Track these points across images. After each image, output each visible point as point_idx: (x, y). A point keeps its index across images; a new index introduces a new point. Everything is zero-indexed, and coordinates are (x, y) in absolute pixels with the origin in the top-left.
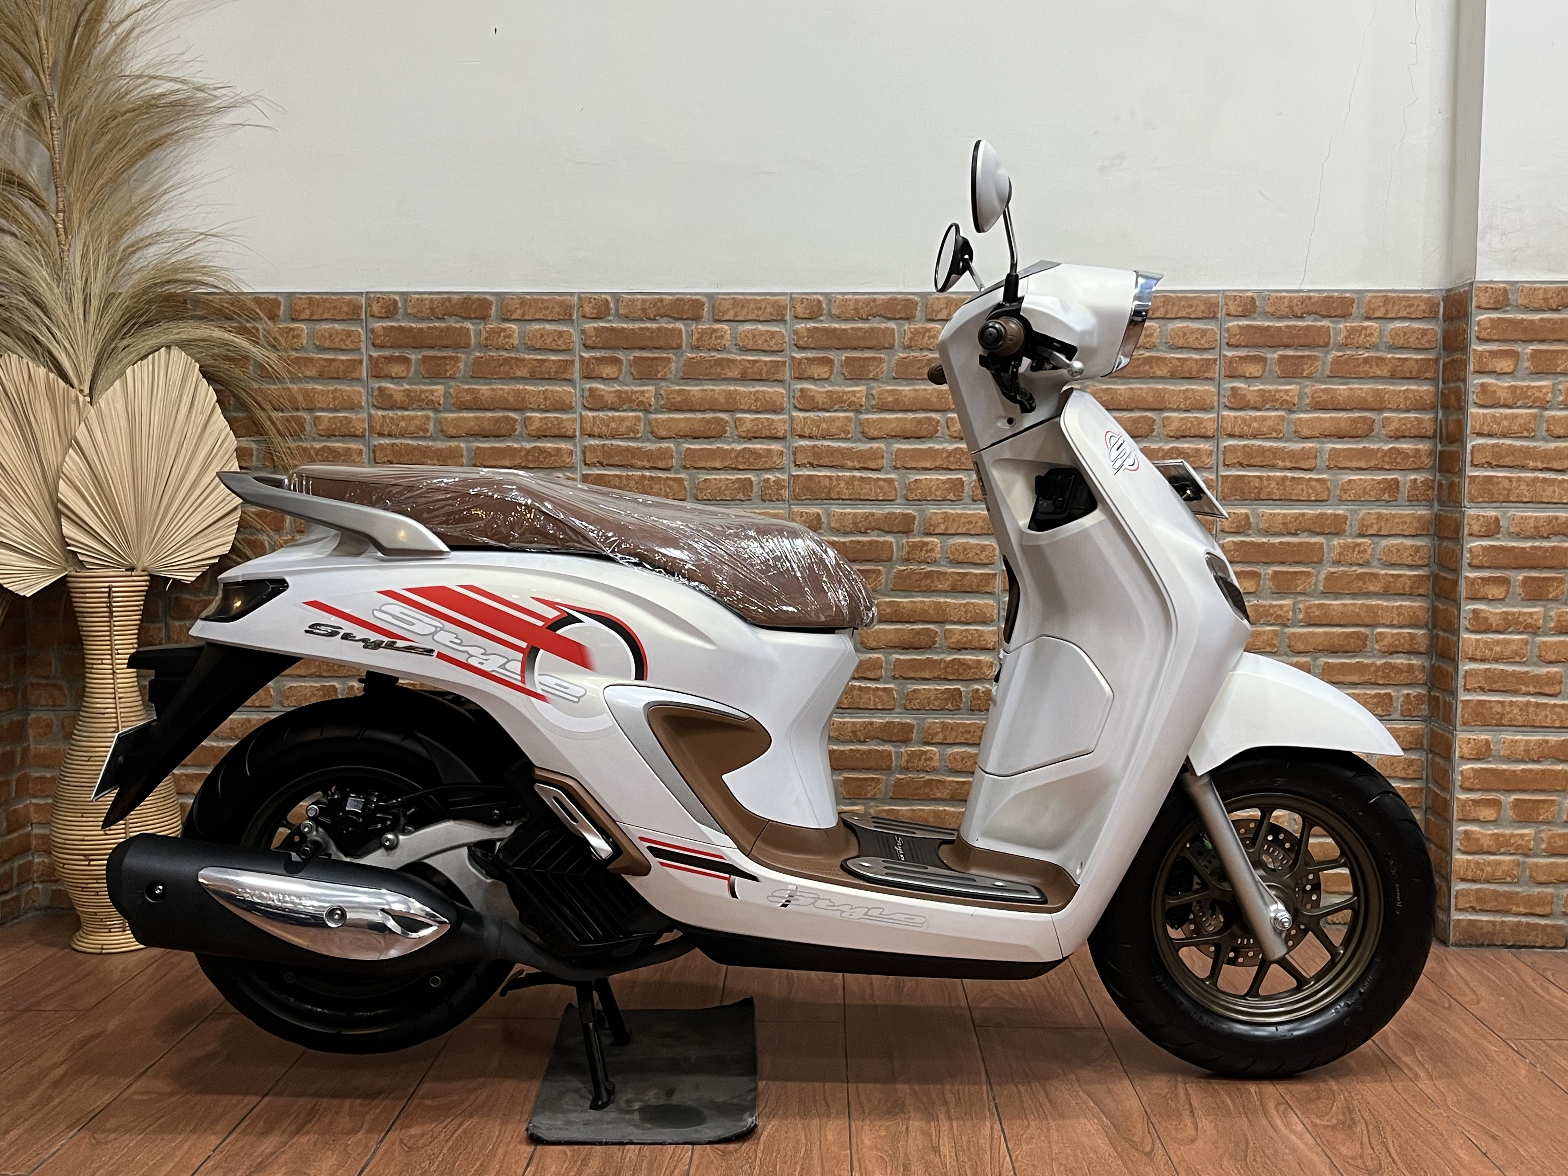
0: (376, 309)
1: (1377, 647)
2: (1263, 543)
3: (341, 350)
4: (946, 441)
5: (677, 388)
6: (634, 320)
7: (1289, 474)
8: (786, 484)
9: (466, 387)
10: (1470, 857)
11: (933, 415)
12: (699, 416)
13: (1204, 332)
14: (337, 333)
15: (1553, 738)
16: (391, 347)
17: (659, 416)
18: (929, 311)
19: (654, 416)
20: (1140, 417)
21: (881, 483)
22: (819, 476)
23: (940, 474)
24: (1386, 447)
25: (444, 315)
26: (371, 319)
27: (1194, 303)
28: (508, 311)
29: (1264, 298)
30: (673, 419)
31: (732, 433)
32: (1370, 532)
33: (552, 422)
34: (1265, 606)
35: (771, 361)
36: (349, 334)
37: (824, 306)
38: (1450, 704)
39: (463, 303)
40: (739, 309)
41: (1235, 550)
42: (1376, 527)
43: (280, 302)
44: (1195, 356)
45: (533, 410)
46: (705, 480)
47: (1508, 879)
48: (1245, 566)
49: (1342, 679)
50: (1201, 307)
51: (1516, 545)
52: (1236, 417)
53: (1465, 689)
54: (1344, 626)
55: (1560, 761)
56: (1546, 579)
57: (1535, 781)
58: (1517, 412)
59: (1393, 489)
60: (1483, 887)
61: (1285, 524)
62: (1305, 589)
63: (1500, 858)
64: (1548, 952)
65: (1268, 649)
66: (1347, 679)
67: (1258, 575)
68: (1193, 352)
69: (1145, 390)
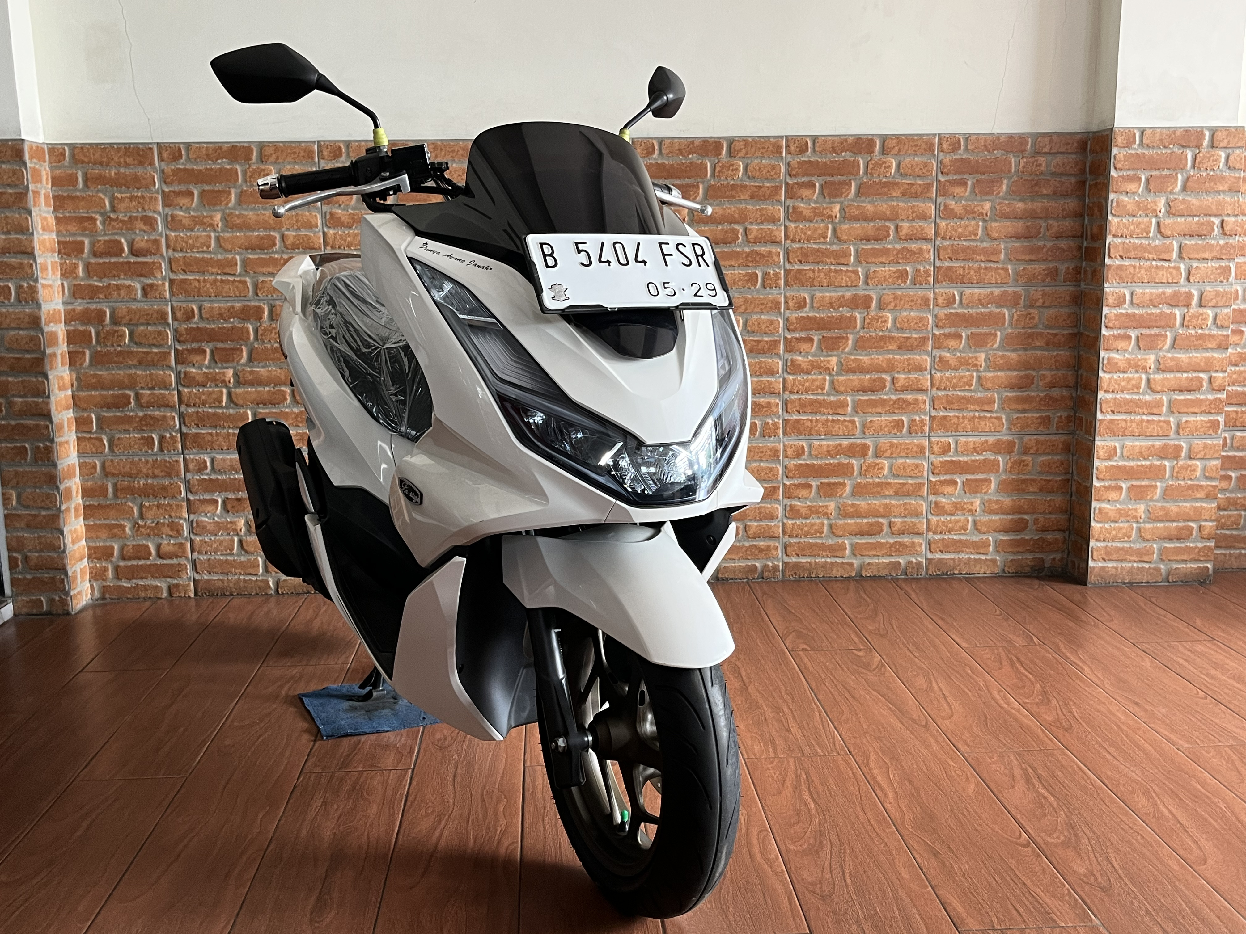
0: (325, 153)
1: (1041, 384)
2: (964, 314)
7: (983, 265)
10: (1101, 525)
11: (736, 227)
13: (926, 165)
15: (1158, 443)
18: (732, 150)
20: (882, 226)
24: (1049, 244)
26: (322, 161)
27: (919, 143)
29: (967, 138)
32: (1038, 304)
34: (964, 358)
37: (656, 147)
38: (1091, 422)
41: (946, 319)
42: (1041, 301)
43: (252, 150)
44: (919, 182)
47: (1126, 539)
48: (952, 330)
49: (1017, 406)
50: (924, 146)
51: (1136, 312)
52: (947, 225)
53: (1102, 411)
54: (1019, 370)
55: (1162, 458)
56: (1156, 335)
57: (1145, 472)
58: (1140, 220)
59: (1053, 274)
60: (1110, 544)
61: (979, 300)
62: (993, 345)
63: (1121, 525)
64: (1151, 585)
65: (967, 388)
66: (1020, 407)
67: (961, 336)
68: (918, 179)
69: (885, 206)
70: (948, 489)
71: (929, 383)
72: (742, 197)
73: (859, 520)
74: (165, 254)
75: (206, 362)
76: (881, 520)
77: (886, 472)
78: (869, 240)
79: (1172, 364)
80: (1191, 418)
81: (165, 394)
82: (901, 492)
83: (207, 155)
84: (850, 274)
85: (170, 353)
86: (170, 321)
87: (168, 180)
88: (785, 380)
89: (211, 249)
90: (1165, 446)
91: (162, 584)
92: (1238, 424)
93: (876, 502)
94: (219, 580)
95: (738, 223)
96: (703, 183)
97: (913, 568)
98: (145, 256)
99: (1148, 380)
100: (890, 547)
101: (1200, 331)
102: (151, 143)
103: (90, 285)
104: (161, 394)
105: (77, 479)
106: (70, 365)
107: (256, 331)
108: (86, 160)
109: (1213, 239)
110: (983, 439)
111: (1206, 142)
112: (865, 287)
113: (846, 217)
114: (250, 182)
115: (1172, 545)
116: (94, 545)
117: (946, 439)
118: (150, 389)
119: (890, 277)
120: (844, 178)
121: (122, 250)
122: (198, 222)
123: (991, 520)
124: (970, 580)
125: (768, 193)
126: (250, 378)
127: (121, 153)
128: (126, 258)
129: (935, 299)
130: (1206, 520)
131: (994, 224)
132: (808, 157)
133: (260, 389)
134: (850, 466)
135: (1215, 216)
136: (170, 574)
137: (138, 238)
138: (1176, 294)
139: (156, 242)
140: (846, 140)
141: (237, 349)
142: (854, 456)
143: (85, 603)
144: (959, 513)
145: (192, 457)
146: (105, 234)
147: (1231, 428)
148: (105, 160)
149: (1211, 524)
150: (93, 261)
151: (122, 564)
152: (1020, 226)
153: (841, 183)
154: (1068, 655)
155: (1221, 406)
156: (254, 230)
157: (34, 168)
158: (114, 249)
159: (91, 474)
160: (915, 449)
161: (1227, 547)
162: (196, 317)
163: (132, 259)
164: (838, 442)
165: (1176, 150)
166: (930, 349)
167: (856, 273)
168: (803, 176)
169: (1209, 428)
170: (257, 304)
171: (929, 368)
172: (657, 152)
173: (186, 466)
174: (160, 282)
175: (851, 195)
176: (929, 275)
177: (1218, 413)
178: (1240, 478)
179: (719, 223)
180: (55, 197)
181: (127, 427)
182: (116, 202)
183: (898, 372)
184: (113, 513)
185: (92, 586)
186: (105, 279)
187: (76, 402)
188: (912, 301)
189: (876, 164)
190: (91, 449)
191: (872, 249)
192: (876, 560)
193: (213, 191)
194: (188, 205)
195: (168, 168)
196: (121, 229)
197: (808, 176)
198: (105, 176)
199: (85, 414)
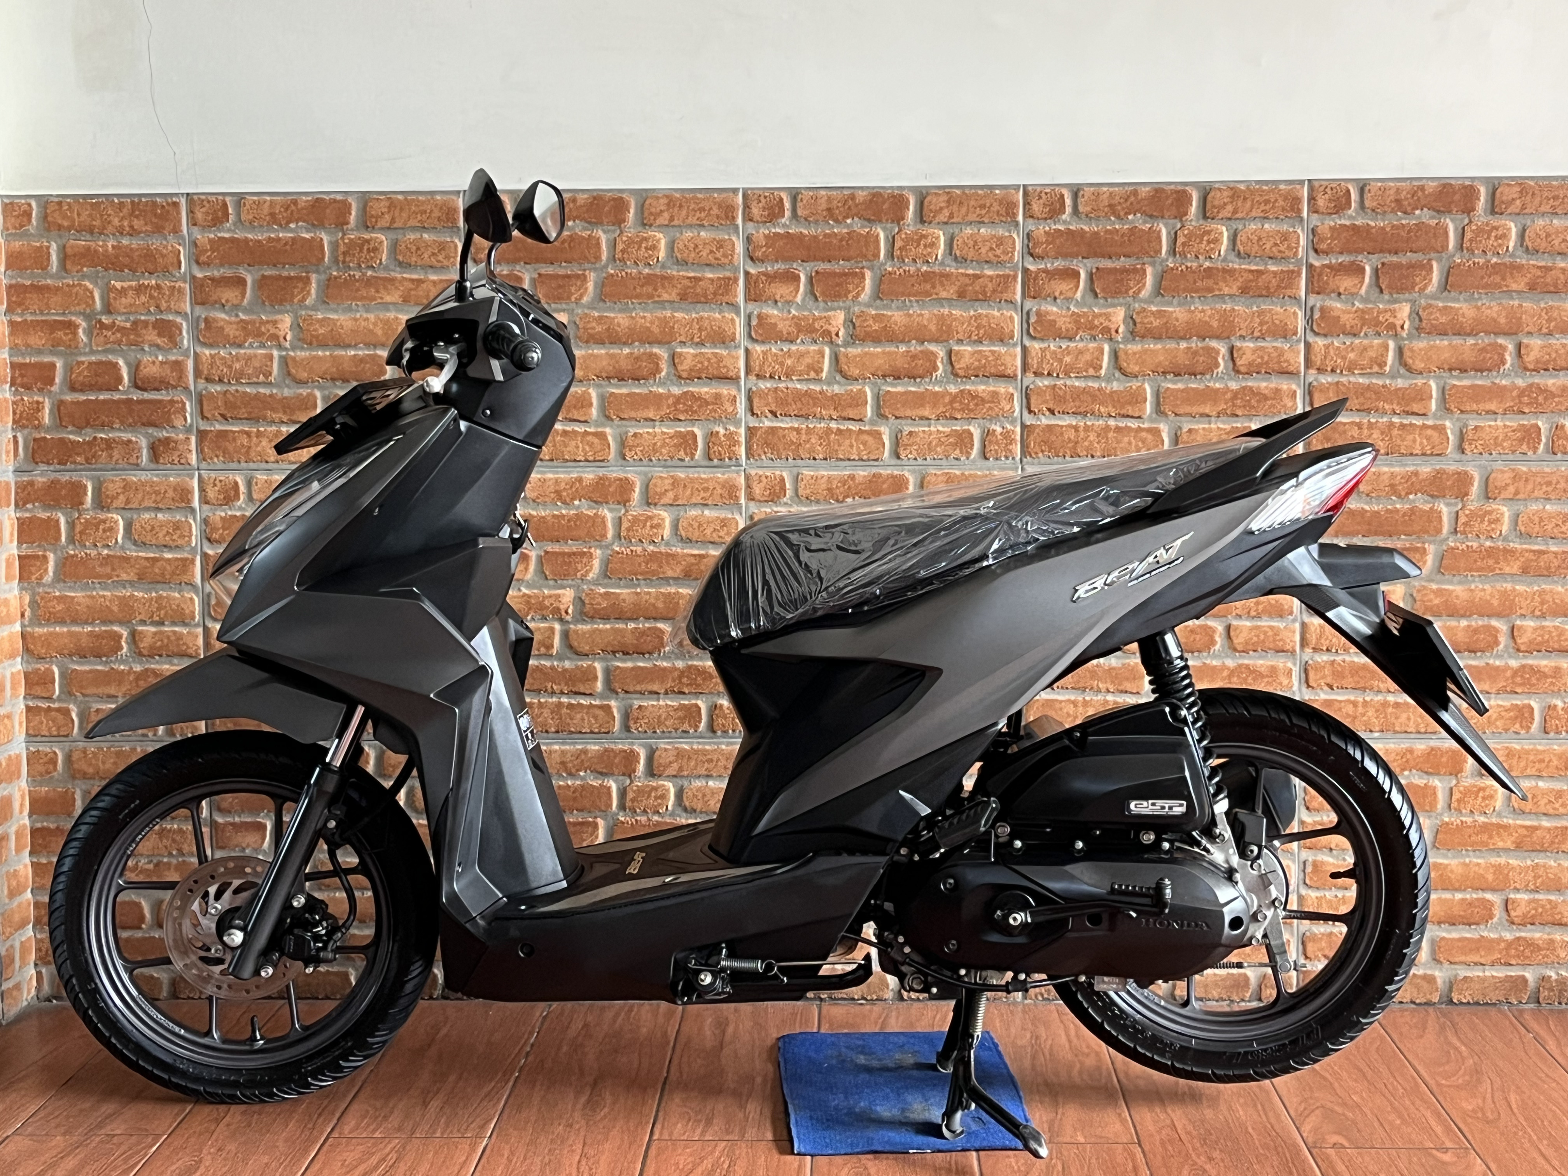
3: (431, 267)
4: (1231, 379)
5: (873, 312)
6: (816, 222)
8: (1018, 438)
9: (596, 314)
11: (1214, 344)
12: (903, 348)
14: (427, 246)
17: (849, 349)
18: (1208, 206)
19: (842, 349)
20: (1490, 345)
21: (1144, 434)
22: (1062, 427)
23: (1224, 423)
28: (651, 214)
30: (866, 353)
31: (945, 371)
33: (709, 360)
35: (998, 276)
36: (441, 246)
37: (1068, 202)
39: (592, 203)
40: (955, 208)
43: (349, 207)
44: (1562, 265)
45: (683, 343)
46: (911, 433)
68: (1559, 258)
69: (1496, 309)
72: (1226, 290)
74: (192, 388)
76: (1488, 896)
77: (1498, 804)
78: (1466, 371)
81: (181, 634)
82: (1527, 843)
83: (272, 215)
84: (1429, 432)
85: (193, 561)
86: (196, 504)
87: (203, 258)
88: (1304, 625)
89: (272, 379)
93: (1480, 861)
95: (1218, 337)
96: (1153, 264)
97: (1551, 989)
98: (157, 390)
100: (1507, 949)
102: (177, 195)
103: (62, 440)
104: (174, 632)
105: (23, 783)
106: (21, 579)
108: (66, 224)
112: (1458, 456)
113: (1421, 328)
114: (344, 262)
118: (154, 623)
119: (1506, 437)
120: (1419, 256)
121: (120, 380)
122: (251, 331)
125: (1274, 282)
127: (125, 212)
128: (124, 392)
132: (1350, 217)
134: (1429, 792)
137: (146, 359)
139: (178, 366)
142: (1437, 774)
143: (25, 1003)
146: (92, 352)
148: (97, 223)
150: (69, 397)
153: (1411, 266)
158: (106, 377)
159: (48, 773)
160: (1555, 762)
162: (242, 497)
163: (136, 396)
164: (1405, 745)
167: (1441, 430)
168: (1341, 253)
172: (1069, 209)
174: (181, 436)
175: (1432, 288)
179: (1182, 338)
180: (10, 287)
181: (113, 691)
182: (112, 295)
183: (1523, 616)
185: (39, 974)
186: (89, 430)
187: (28, 644)
188: (1549, 483)
189: (1479, 231)
190: (49, 729)
191: (1469, 387)
192: (1478, 973)
193: (279, 278)
194: (235, 302)
195: (203, 237)
196: (119, 342)
197: (1350, 252)
198: (96, 251)
199: (42, 667)
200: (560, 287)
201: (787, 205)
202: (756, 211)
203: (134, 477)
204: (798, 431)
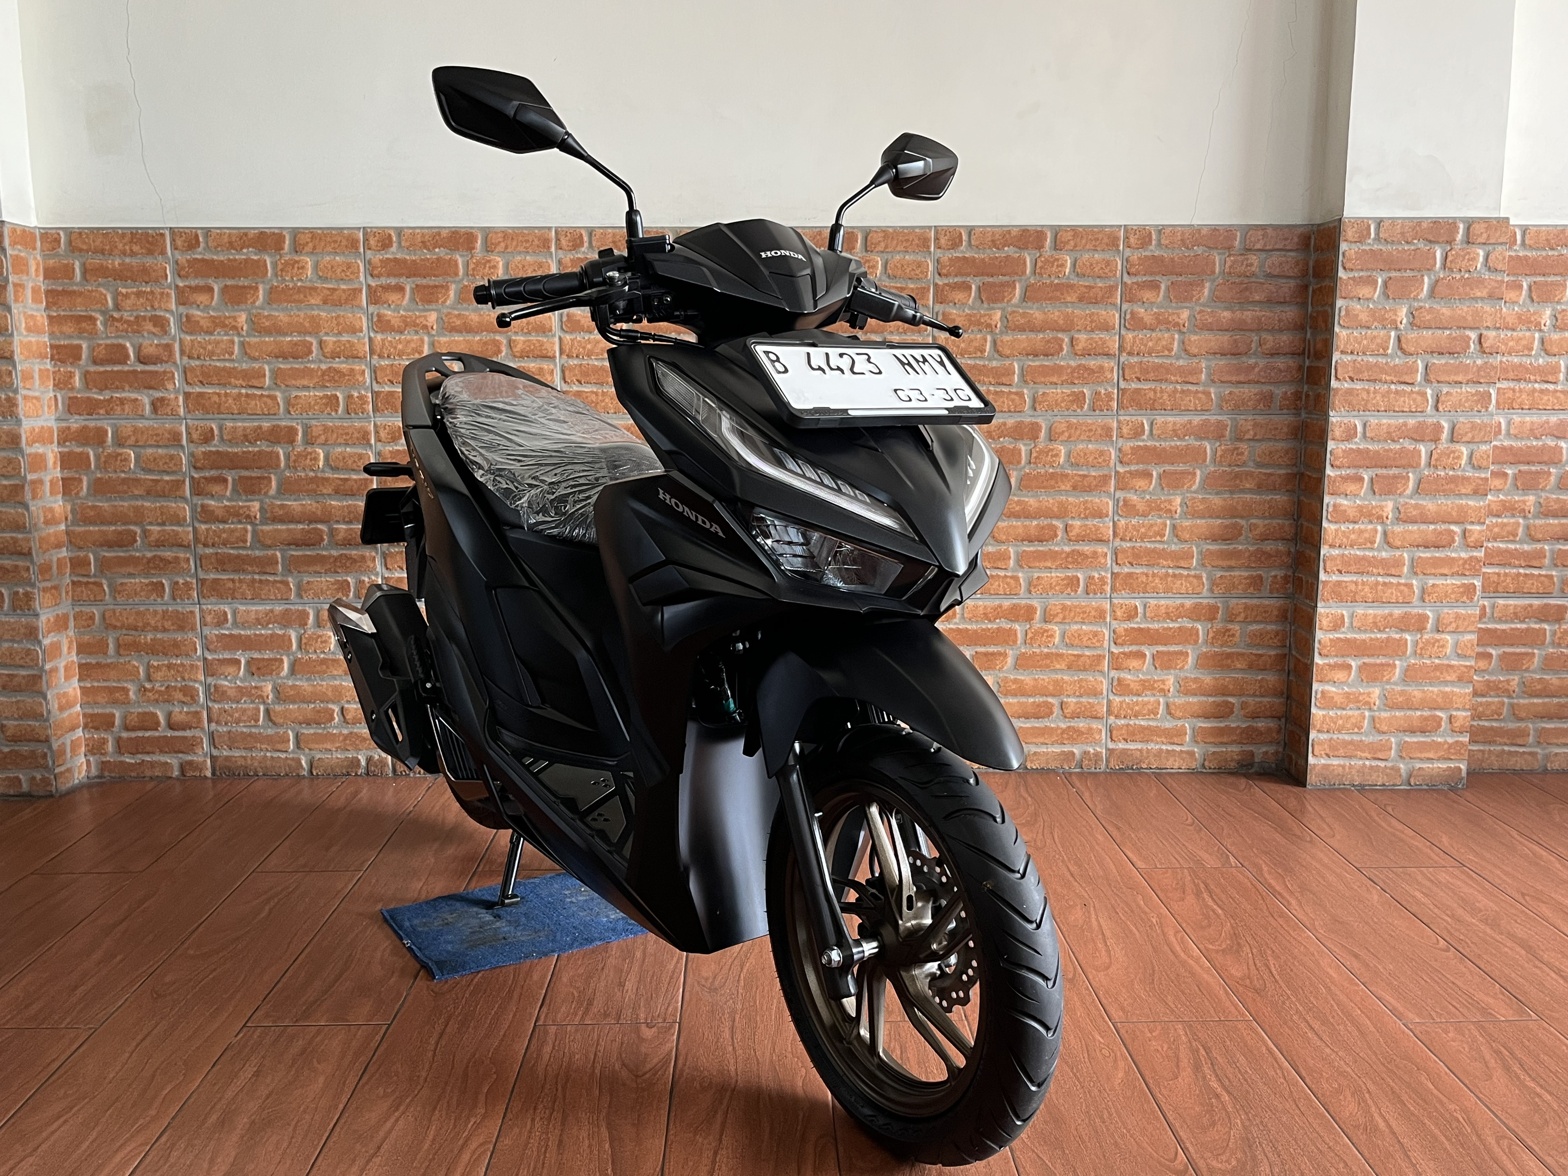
0: (372, 242)
1: (1251, 535)
2: (1155, 447)
3: (342, 280)
7: (1179, 387)
9: (456, 312)
10: (1324, 712)
13: (1108, 263)
14: (338, 265)
15: (1397, 612)
16: (388, 276)
18: (868, 243)
20: (1053, 338)
24: (1262, 363)
25: (434, 248)
26: (368, 252)
27: (1100, 236)
28: (492, 244)
29: (1160, 232)
32: (1248, 436)
33: (535, 345)
34: (1155, 501)
36: (349, 266)
38: (1312, 584)
39: (451, 236)
41: (1132, 454)
42: (1251, 433)
43: (284, 238)
44: (1100, 284)
45: (517, 333)
47: (1356, 730)
48: (1141, 467)
49: (1220, 563)
50: (1106, 240)
51: (1370, 447)
52: (1134, 338)
53: (1325, 571)
54: (1224, 518)
55: (1402, 630)
56: (1395, 477)
57: (1381, 647)
58: (1375, 333)
59: (1267, 399)
60: (1335, 737)
61: (1174, 430)
62: (1191, 486)
63: (1350, 713)
64: (1388, 791)
65: (1158, 538)
66: (1225, 563)
67: (1152, 475)
68: (1098, 280)
69: (1057, 314)
70: (1134, 663)
71: (1111, 533)
73: (1023, 699)
74: (178, 362)
75: (228, 493)
76: (1050, 700)
77: (1057, 640)
78: (1037, 355)
79: (1414, 513)
80: (1439, 581)
81: (178, 531)
82: (1075, 665)
83: (230, 243)
84: (1013, 396)
85: (184, 481)
86: (184, 442)
87: (182, 273)
89: (234, 357)
90: (1405, 616)
91: (173, 761)
92: (1500, 589)
93: (1044, 677)
94: (242, 757)
97: (1090, 760)
98: (155, 364)
99: (1385, 533)
100: (1062, 734)
101: (1451, 473)
102: (163, 228)
103: (88, 398)
104: (173, 531)
105: (71, 633)
106: (64, 494)
107: (288, 457)
108: (85, 247)
109: (1468, 357)
110: (1178, 602)
111: (1459, 237)
112: (1031, 413)
113: (1008, 327)
114: (281, 276)
115: (1415, 740)
116: (90, 711)
117: (1133, 601)
118: (159, 524)
119: (1063, 400)
120: (1007, 278)
121: (127, 357)
122: (218, 323)
123: (1189, 703)
124: (1160, 776)
126: (281, 512)
127: (126, 240)
128: (131, 365)
129: (1119, 428)
130: (1458, 709)
131: (1194, 338)
132: (962, 252)
133: (292, 526)
134: (1012, 633)
135: (1471, 328)
136: (182, 748)
137: (146, 343)
138: (1421, 426)
139: (168, 347)
140: (1009, 232)
141: (264, 478)
142: (1016, 620)
143: (76, 781)
144: (1148, 693)
145: (210, 607)
146: (107, 337)
147: (1492, 595)
148: (107, 247)
149: (1464, 714)
150: (93, 369)
151: (125, 735)
152: (1224, 340)
153: (1002, 285)
154: (1272, 881)
155: (1477, 567)
156: (285, 334)
157: (17, 256)
158: (117, 354)
159: (89, 626)
160: (1093, 613)
161: (1484, 743)
162: (216, 438)
163: (140, 368)
164: (997, 602)
165: (1421, 245)
166: (1112, 490)
167: (1021, 395)
168: (956, 276)
169: (1463, 593)
170: (289, 424)
171: (1110, 513)
173: (202, 618)
174: (172, 396)
175: (1016, 300)
176: (1112, 399)
177: (1473, 576)
178: (1503, 657)
180: (47, 292)
181: (132, 571)
182: (120, 298)
183: (1073, 518)
184: (113, 674)
185: (88, 762)
186: (107, 391)
187: (72, 540)
188: (1090, 430)
189: (1047, 261)
190: (88, 596)
191: (1040, 366)
192: (1044, 749)
193: (237, 287)
194: (207, 303)
195: (182, 258)
196: (127, 332)
197: (962, 275)
198: (107, 268)
199: (82, 554)
200: (432, 294)
201: (586, 239)
202: (564, 242)
203: (141, 424)
204: (596, 394)
